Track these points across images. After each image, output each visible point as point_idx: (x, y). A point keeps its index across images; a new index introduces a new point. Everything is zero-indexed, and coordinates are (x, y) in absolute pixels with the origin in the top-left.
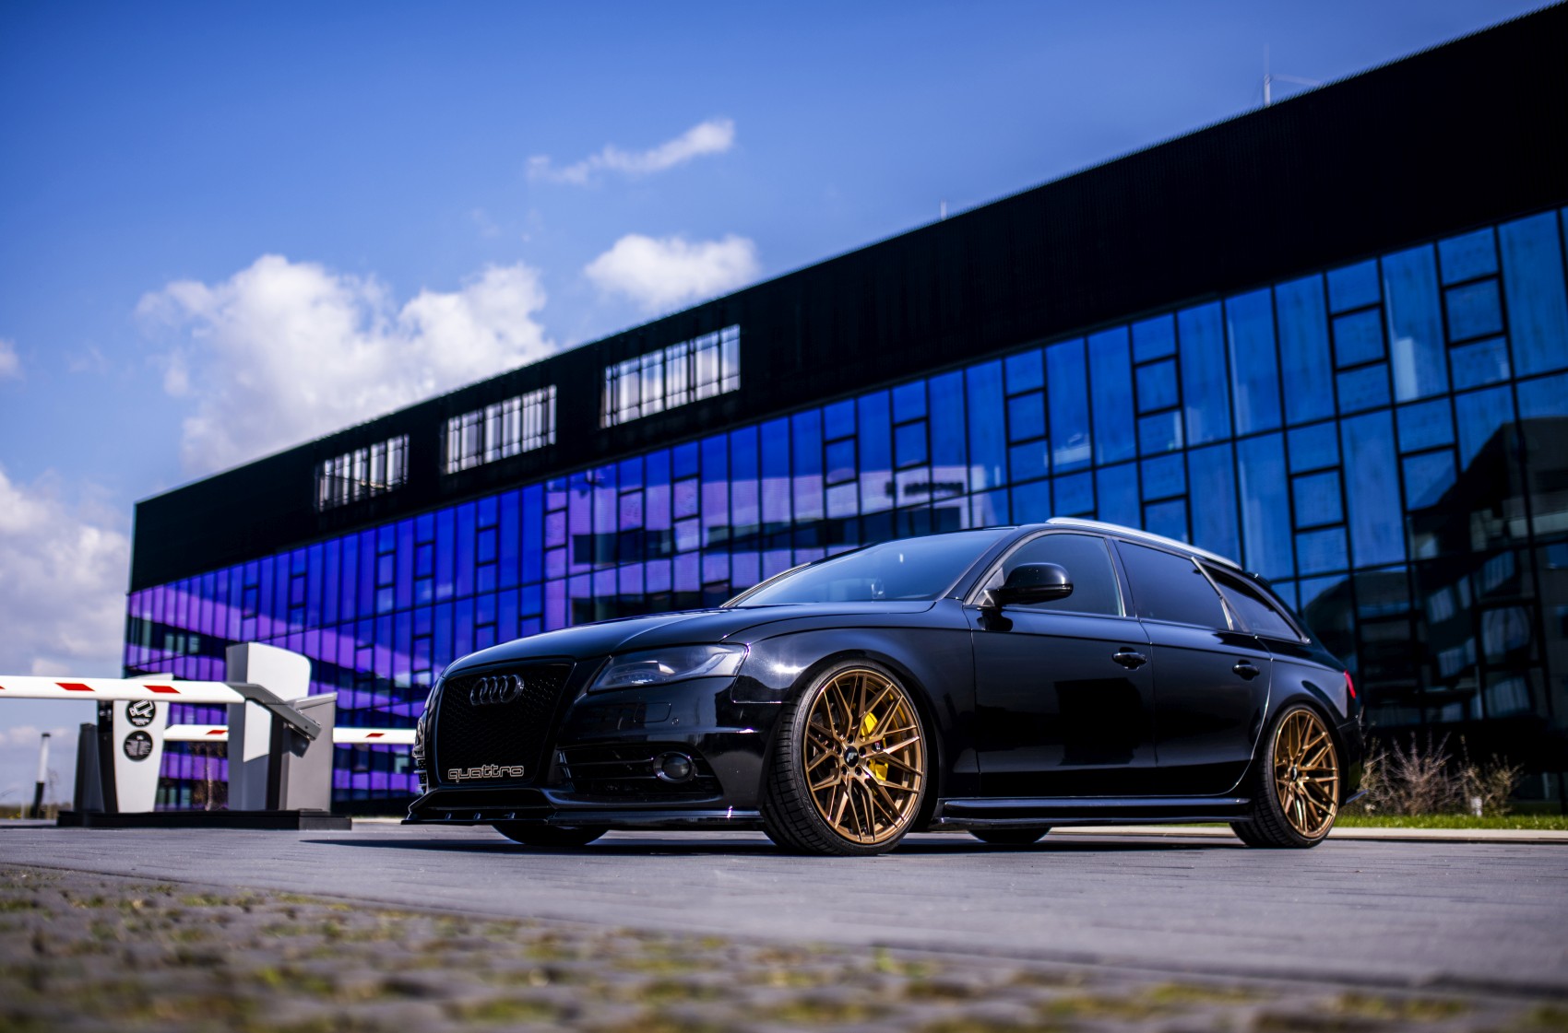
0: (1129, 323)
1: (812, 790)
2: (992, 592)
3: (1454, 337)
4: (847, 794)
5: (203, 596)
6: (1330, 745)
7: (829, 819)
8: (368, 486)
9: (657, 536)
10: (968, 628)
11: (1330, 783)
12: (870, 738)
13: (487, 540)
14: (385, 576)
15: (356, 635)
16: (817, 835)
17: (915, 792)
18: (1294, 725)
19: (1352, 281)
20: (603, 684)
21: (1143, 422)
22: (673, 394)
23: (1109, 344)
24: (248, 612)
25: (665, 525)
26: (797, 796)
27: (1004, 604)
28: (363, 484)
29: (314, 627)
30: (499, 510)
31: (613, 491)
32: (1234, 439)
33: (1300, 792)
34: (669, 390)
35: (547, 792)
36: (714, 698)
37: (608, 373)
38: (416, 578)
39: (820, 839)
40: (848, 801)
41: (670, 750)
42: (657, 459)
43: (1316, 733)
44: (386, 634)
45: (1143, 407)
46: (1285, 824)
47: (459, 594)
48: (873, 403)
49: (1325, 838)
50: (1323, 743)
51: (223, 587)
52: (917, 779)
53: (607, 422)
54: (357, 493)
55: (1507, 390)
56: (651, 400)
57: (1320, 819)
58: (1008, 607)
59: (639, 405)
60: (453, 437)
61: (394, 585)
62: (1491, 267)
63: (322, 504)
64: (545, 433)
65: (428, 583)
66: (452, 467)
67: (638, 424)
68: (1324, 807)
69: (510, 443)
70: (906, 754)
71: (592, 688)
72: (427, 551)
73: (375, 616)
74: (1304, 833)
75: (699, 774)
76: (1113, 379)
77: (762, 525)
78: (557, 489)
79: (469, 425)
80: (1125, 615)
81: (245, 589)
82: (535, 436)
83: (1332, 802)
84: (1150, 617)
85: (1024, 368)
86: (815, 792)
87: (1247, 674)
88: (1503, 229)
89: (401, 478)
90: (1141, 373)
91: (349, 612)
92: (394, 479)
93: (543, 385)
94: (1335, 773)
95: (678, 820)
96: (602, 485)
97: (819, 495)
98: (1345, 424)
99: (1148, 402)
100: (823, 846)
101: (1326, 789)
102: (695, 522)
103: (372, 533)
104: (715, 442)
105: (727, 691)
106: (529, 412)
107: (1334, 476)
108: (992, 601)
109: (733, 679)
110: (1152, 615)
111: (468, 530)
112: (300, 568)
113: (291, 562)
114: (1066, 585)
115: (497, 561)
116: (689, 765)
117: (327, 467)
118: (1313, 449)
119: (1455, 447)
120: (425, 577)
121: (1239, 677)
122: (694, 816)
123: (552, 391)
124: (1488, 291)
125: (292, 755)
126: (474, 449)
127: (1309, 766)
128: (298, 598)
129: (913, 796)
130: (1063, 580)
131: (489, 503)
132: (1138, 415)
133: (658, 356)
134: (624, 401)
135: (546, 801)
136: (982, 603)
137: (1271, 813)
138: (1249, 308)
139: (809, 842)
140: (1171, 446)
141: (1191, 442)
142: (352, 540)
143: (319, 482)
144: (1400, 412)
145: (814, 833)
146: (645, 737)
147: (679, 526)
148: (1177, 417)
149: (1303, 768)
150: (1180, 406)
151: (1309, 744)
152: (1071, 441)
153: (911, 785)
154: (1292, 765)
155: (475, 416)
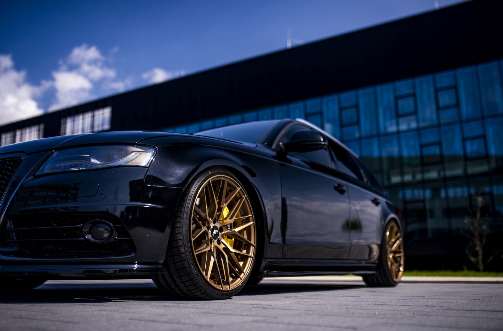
1: (195, 254)
2: (284, 144)
4: (214, 257)
6: (401, 240)
7: (204, 274)
11: (400, 257)
12: (225, 221)
16: (196, 286)
17: (251, 257)
18: (390, 230)
26: (185, 258)
33: (391, 261)
34: (84, 129)
39: (198, 288)
40: (215, 262)
41: (96, 219)
43: (396, 234)
46: (389, 276)
50: (398, 239)
52: (252, 249)
57: (398, 273)
58: (290, 154)
59: (73, 133)
68: (399, 268)
70: (245, 232)
75: (118, 237)
83: (401, 265)
86: (196, 255)
87: (376, 204)
94: (402, 253)
100: (199, 293)
106: (33, 134)
108: (284, 149)
109: (146, 169)
114: (324, 142)
116: (111, 232)
122: (111, 269)
127: (394, 249)
129: (250, 260)
130: (322, 139)
134: (68, 131)
136: (279, 149)
139: (189, 290)
145: (195, 284)
146: (78, 208)
149: (392, 250)
151: (394, 239)
153: (248, 252)
154: (388, 248)
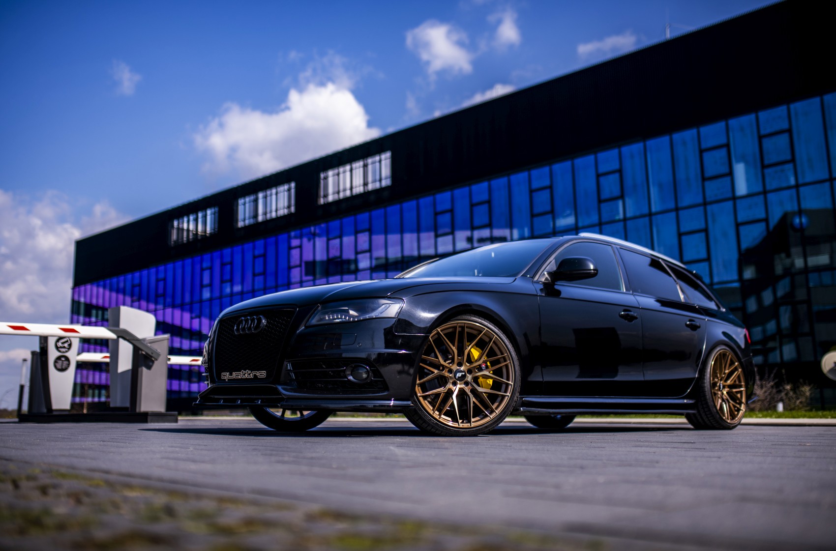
0: (595, 153)
2: (549, 273)
3: (766, 162)
5: (111, 290)
6: (740, 370)
8: (197, 234)
9: (348, 262)
10: (536, 294)
11: (741, 392)
12: (474, 363)
13: (259, 263)
14: (206, 280)
15: (191, 311)
18: (720, 358)
19: (713, 133)
20: (314, 321)
21: (603, 205)
22: (356, 187)
23: (585, 163)
24: (135, 298)
25: (352, 257)
27: (557, 281)
28: (194, 232)
29: (169, 306)
30: (266, 247)
31: (325, 239)
32: (650, 215)
33: (724, 397)
34: (354, 184)
35: (280, 388)
36: (383, 331)
37: (322, 176)
38: (222, 281)
41: (355, 363)
42: (348, 221)
43: (732, 363)
44: (207, 311)
45: (603, 197)
46: (718, 416)
47: (245, 290)
48: (461, 193)
49: (740, 424)
50: (736, 369)
51: (122, 285)
53: (322, 201)
54: (191, 237)
55: (794, 191)
56: (345, 190)
57: (736, 413)
58: (558, 283)
59: (338, 193)
60: (241, 208)
61: (211, 285)
62: (785, 126)
63: (172, 243)
64: (289, 207)
65: (228, 285)
66: (241, 224)
67: (338, 203)
68: (738, 406)
69: (271, 212)
71: (307, 324)
72: (228, 268)
73: (201, 301)
74: (729, 421)
75: (374, 378)
76: (587, 182)
77: (403, 257)
78: (296, 237)
79: (250, 202)
80: (625, 291)
81: (133, 287)
82: (284, 208)
83: (743, 403)
84: (638, 292)
85: (540, 176)
87: (694, 327)
88: (792, 106)
89: (214, 230)
90: (602, 179)
91: (187, 299)
92: (211, 230)
93: (288, 181)
94: (743, 386)
95: (361, 406)
96: (320, 235)
97: (433, 241)
98: (709, 208)
99: (605, 195)
101: (739, 395)
102: (368, 255)
103: (199, 258)
104: (378, 213)
105: (391, 327)
106: (281, 195)
107: (703, 235)
108: (549, 279)
109: (395, 319)
110: (639, 291)
111: (249, 257)
112: (161, 276)
113: (157, 272)
114: (593, 270)
115: (264, 273)
116: (367, 372)
117: (176, 223)
118: (692, 220)
119: (766, 220)
120: (226, 282)
121: (689, 329)
123: (293, 185)
124: (784, 139)
125: (144, 369)
126: (252, 214)
127: (729, 382)
128: (161, 291)
130: (592, 267)
131: (260, 243)
132: (600, 201)
133: (348, 167)
134: (331, 190)
135: (279, 393)
136: (543, 280)
137: (710, 410)
138: (659, 146)
140: (617, 218)
141: (629, 215)
142: (188, 262)
143: (171, 231)
144: (738, 202)
146: (341, 354)
147: (360, 256)
148: (620, 203)
149: (726, 384)
150: (622, 197)
151: (728, 370)
152: (565, 214)
154: (719, 382)
155: (252, 197)
